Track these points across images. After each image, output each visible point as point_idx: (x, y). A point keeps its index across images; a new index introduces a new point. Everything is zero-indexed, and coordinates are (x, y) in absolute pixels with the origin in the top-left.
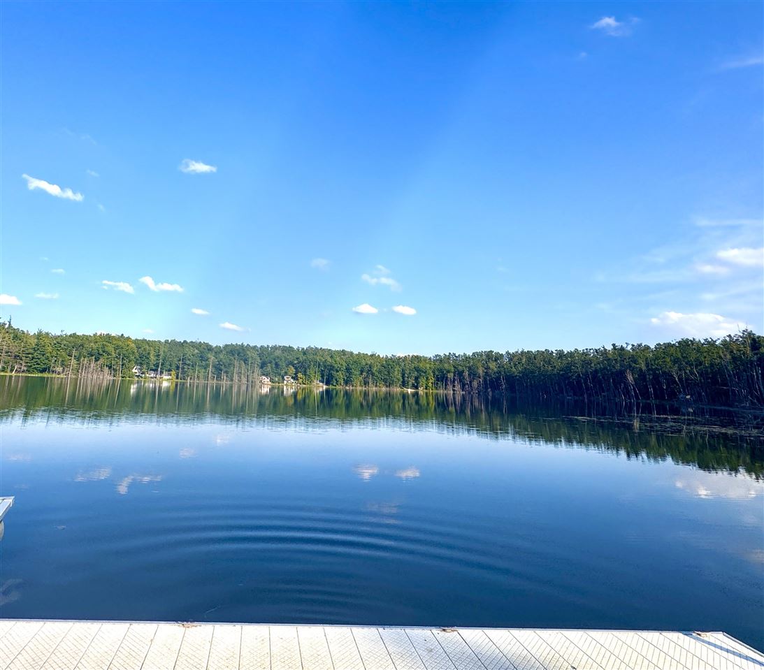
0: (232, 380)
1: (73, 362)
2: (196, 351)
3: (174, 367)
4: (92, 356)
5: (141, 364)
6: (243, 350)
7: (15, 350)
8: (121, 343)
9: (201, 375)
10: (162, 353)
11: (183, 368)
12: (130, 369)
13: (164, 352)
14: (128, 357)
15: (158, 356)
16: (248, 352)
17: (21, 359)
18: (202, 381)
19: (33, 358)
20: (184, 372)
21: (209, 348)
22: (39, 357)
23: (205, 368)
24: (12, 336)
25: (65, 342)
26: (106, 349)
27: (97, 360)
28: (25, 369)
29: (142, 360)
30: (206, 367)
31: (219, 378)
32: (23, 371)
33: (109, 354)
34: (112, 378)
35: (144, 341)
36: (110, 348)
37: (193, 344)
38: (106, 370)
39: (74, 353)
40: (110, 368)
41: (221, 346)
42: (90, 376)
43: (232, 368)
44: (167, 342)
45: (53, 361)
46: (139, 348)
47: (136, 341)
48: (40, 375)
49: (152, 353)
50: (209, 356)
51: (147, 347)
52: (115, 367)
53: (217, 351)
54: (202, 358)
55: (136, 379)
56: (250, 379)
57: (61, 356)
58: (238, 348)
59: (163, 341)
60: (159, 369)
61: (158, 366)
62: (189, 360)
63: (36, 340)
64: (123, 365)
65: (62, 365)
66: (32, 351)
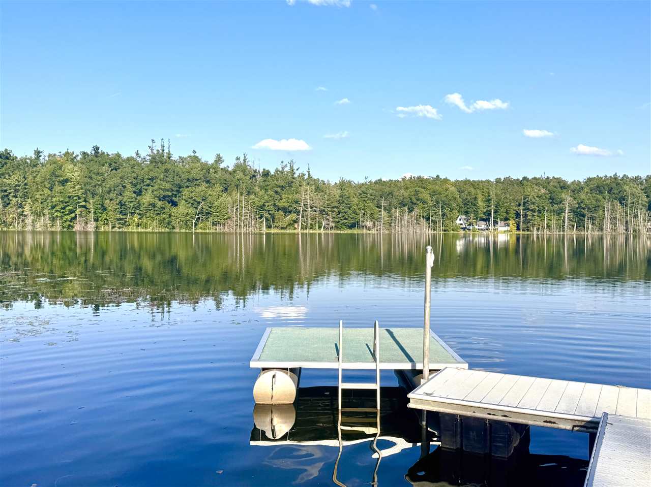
0: (601, 229)
1: (384, 214)
2: (543, 191)
3: (512, 214)
4: (404, 205)
5: (466, 213)
6: (618, 184)
7: (319, 204)
8: (437, 187)
9: (553, 223)
10: (493, 196)
11: (526, 216)
12: (452, 220)
13: (496, 195)
14: (449, 205)
15: (489, 200)
16: (626, 188)
17: (327, 214)
18: (555, 233)
19: (339, 212)
20: (527, 221)
21: (562, 185)
22: (346, 210)
23: (559, 214)
24: (313, 187)
25: (371, 191)
26: (421, 196)
27: (411, 210)
28: (333, 225)
29: (468, 208)
30: (560, 212)
31: (581, 226)
32: (332, 228)
33: (424, 202)
34: (432, 232)
35: (467, 182)
36: (425, 195)
37: (536, 182)
38: (423, 222)
39: (383, 203)
40: (428, 219)
41: (581, 180)
42: (405, 231)
43: (601, 212)
44: (498, 181)
45: (361, 214)
46: (461, 192)
47: (457, 183)
48: (349, 231)
49: (480, 197)
50: (563, 196)
51: (472, 190)
52: (434, 218)
53: (576, 189)
54: (553, 201)
55: (462, 232)
56: (631, 227)
57: (369, 208)
58: (608, 182)
59: (493, 179)
60: (492, 219)
61: (489, 215)
62: (534, 203)
63: (339, 191)
64: (443, 215)
65: (372, 218)
66: (336, 204)
